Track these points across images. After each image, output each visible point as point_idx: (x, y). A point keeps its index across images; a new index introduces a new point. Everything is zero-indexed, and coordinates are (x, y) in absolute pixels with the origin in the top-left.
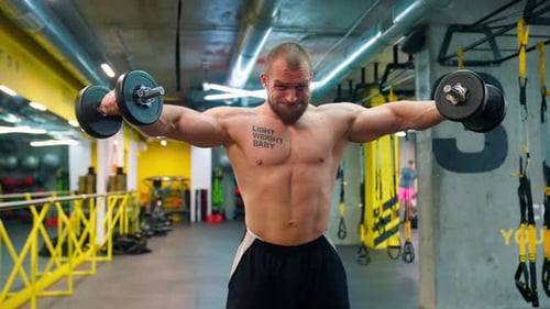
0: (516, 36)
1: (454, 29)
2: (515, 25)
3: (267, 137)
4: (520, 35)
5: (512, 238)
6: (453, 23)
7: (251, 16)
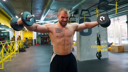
0: (96, 11)
1: (83, 10)
2: (96, 9)
3: (59, 31)
4: (97, 11)
5: (93, 47)
6: (83, 9)
7: (46, 7)
